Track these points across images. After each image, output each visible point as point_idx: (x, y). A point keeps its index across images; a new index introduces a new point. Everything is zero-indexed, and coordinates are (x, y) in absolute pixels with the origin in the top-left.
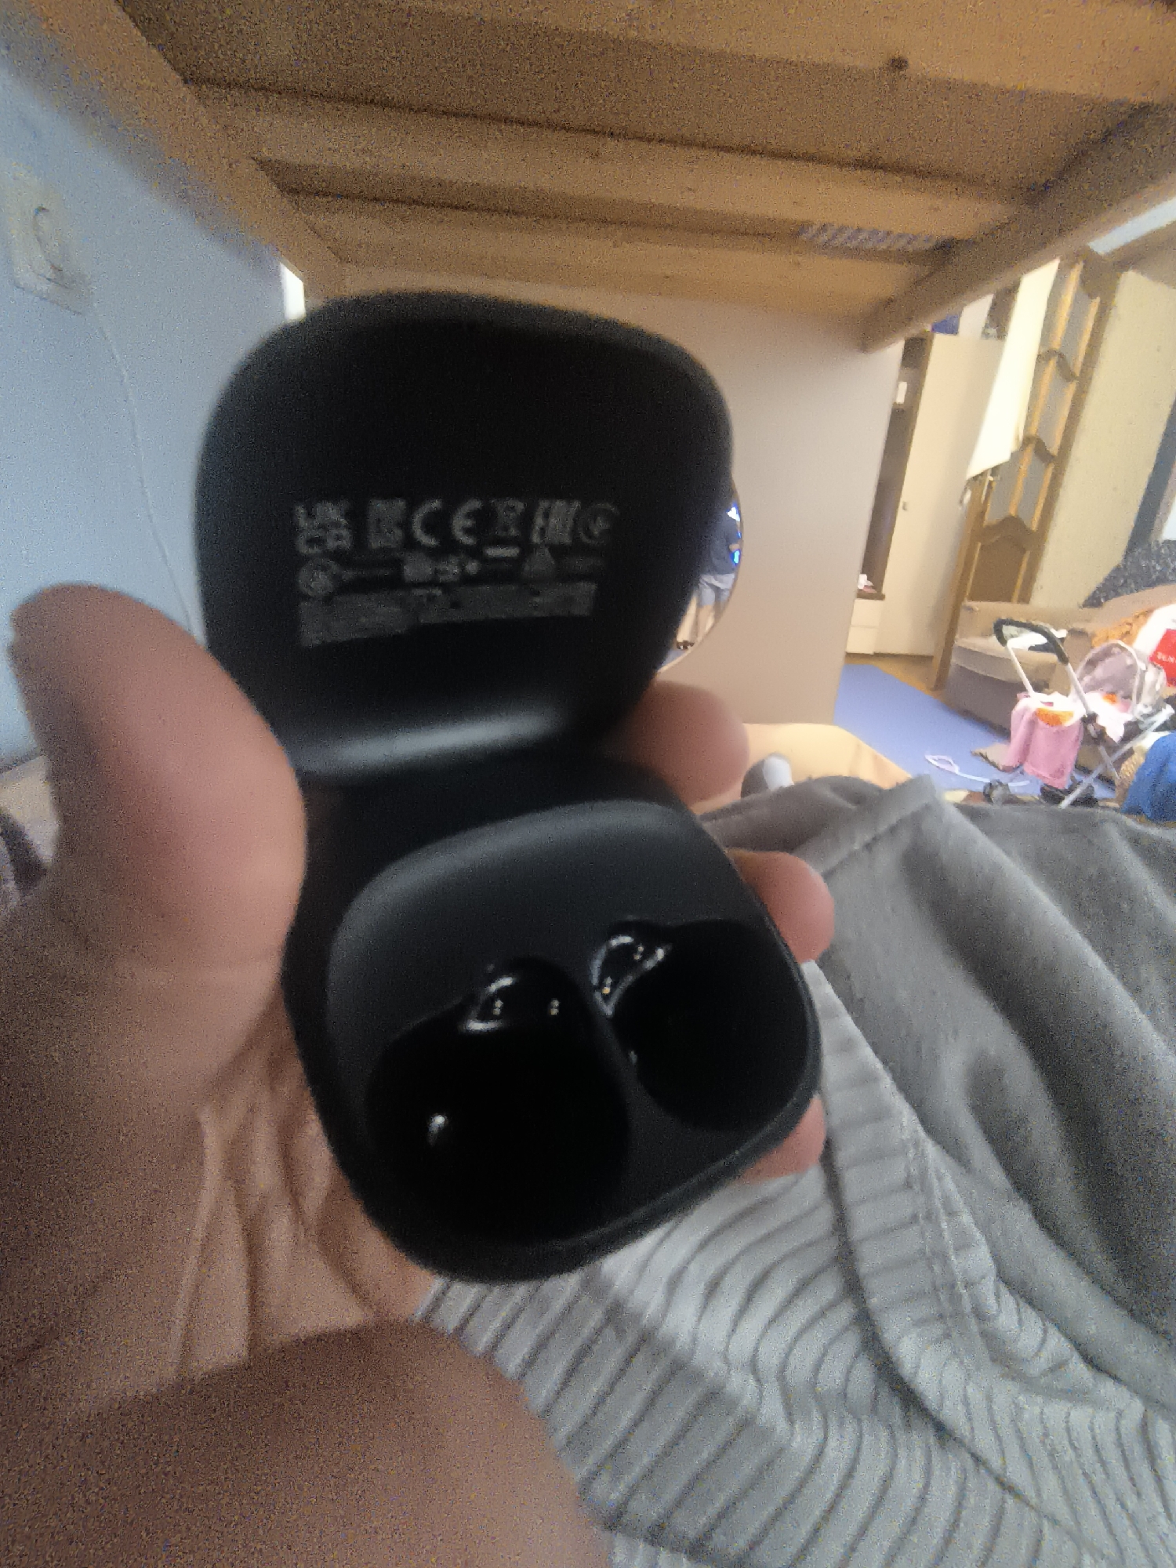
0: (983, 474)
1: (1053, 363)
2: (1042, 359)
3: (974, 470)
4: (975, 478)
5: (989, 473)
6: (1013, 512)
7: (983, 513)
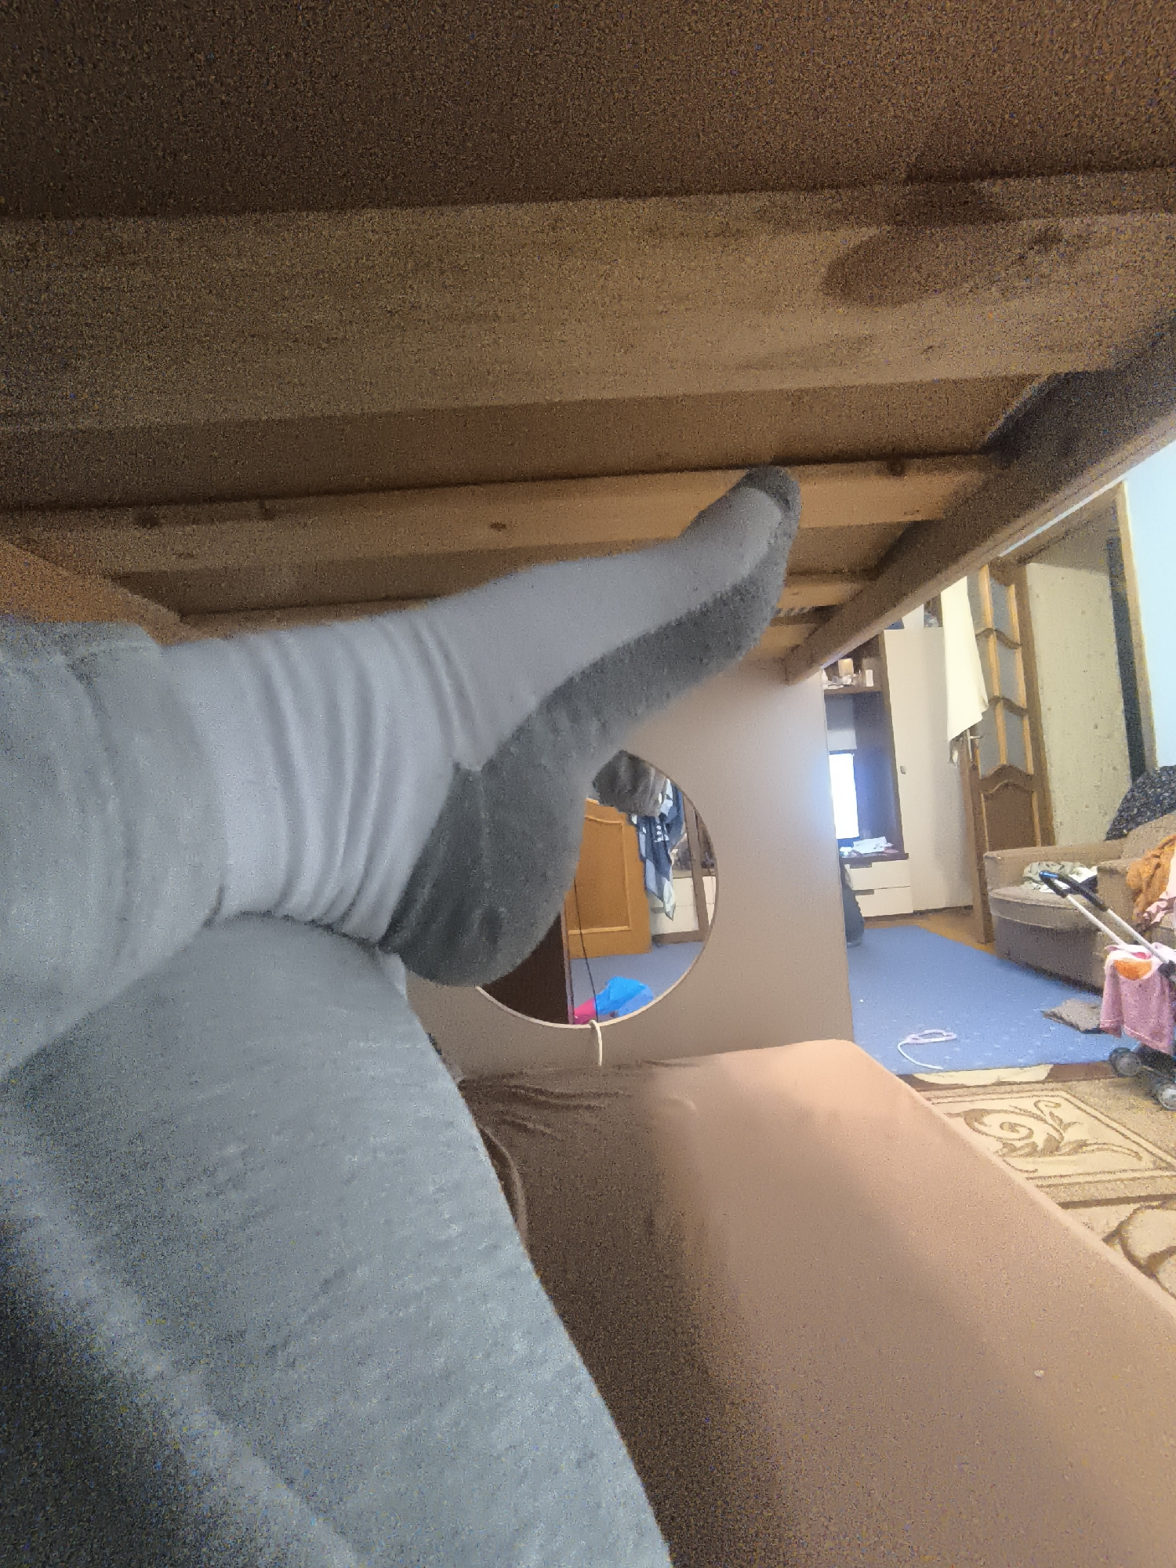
0: (962, 735)
1: (992, 638)
2: (982, 636)
3: (954, 732)
4: (957, 739)
5: (968, 733)
6: (1004, 761)
7: (975, 768)
